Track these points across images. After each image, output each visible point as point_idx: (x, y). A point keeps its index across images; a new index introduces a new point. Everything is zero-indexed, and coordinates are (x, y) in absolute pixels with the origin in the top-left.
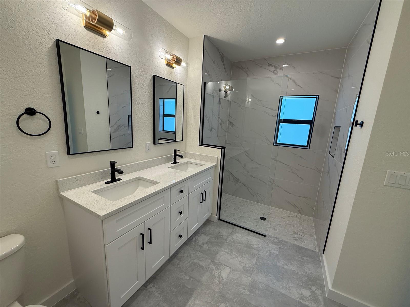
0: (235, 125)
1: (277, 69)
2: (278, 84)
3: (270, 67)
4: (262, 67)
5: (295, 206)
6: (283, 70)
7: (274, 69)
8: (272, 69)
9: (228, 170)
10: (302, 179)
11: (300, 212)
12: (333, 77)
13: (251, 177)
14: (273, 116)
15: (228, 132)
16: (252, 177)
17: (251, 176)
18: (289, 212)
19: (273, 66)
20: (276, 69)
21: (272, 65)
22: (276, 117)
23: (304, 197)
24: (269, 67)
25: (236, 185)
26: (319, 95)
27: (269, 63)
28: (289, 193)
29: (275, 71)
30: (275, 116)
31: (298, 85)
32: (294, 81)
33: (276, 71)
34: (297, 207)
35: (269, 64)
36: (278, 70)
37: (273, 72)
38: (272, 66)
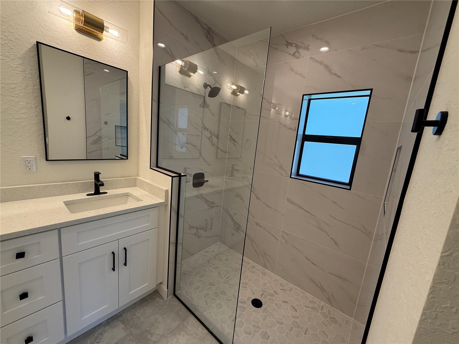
0: (237, 143)
1: (300, 49)
2: (300, 74)
3: (290, 47)
4: (276, 49)
5: (322, 290)
6: (308, 49)
7: (295, 51)
8: (292, 50)
9: (227, 209)
10: (336, 244)
11: (330, 301)
12: (401, 51)
13: (256, 225)
14: (291, 129)
15: (229, 152)
16: (258, 226)
17: (256, 223)
18: (310, 296)
19: (294, 45)
20: (298, 49)
21: (291, 44)
22: (295, 130)
23: (339, 277)
24: (287, 48)
25: (233, 235)
26: (371, 90)
27: (287, 41)
28: (312, 263)
29: (296, 53)
30: (294, 128)
31: (334, 73)
32: (327, 67)
33: (298, 53)
34: (325, 291)
35: (288, 43)
36: (301, 51)
37: (294, 55)
38: (292, 46)
